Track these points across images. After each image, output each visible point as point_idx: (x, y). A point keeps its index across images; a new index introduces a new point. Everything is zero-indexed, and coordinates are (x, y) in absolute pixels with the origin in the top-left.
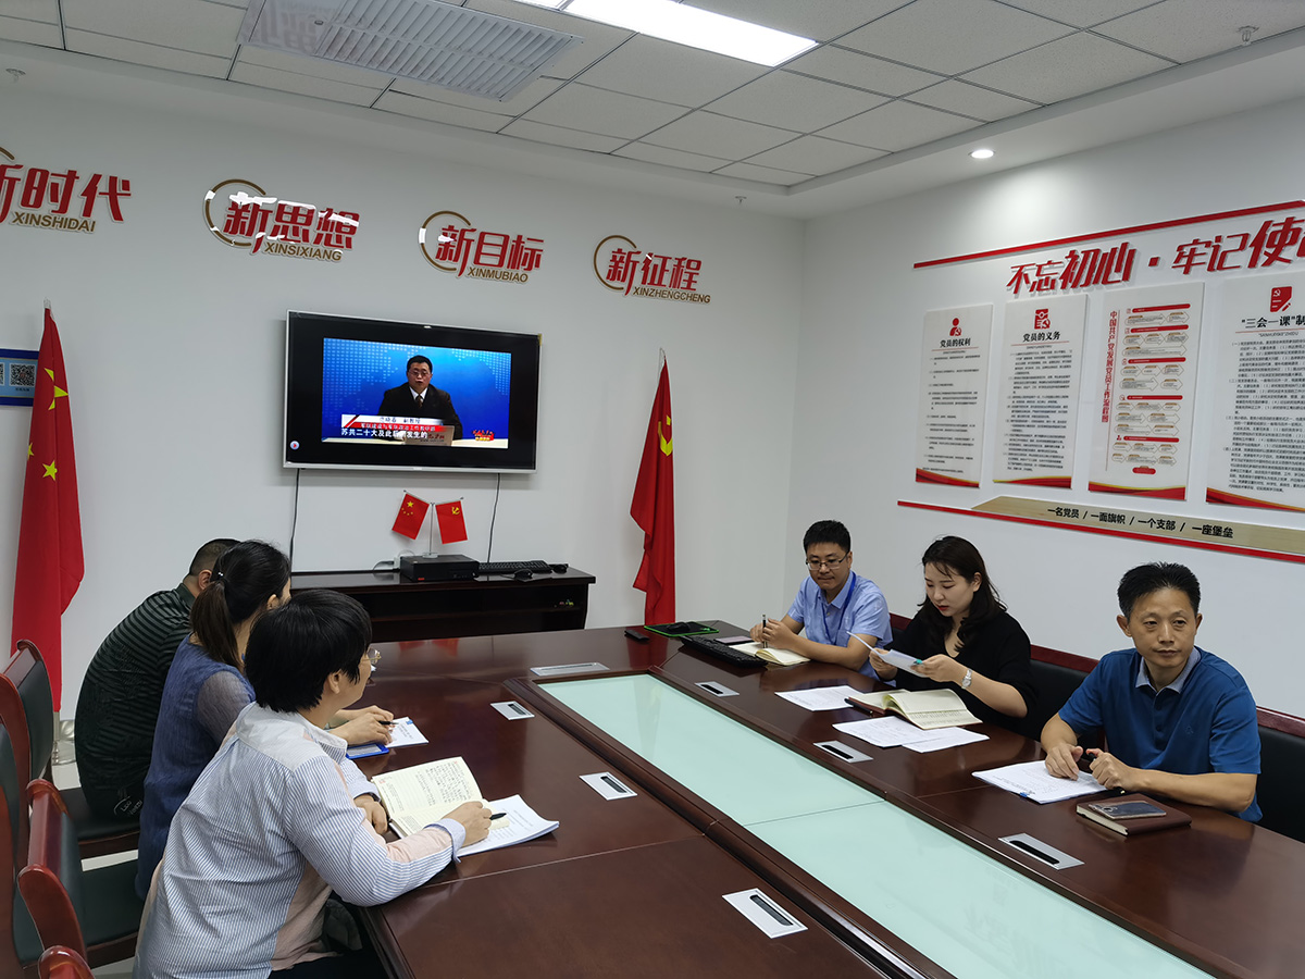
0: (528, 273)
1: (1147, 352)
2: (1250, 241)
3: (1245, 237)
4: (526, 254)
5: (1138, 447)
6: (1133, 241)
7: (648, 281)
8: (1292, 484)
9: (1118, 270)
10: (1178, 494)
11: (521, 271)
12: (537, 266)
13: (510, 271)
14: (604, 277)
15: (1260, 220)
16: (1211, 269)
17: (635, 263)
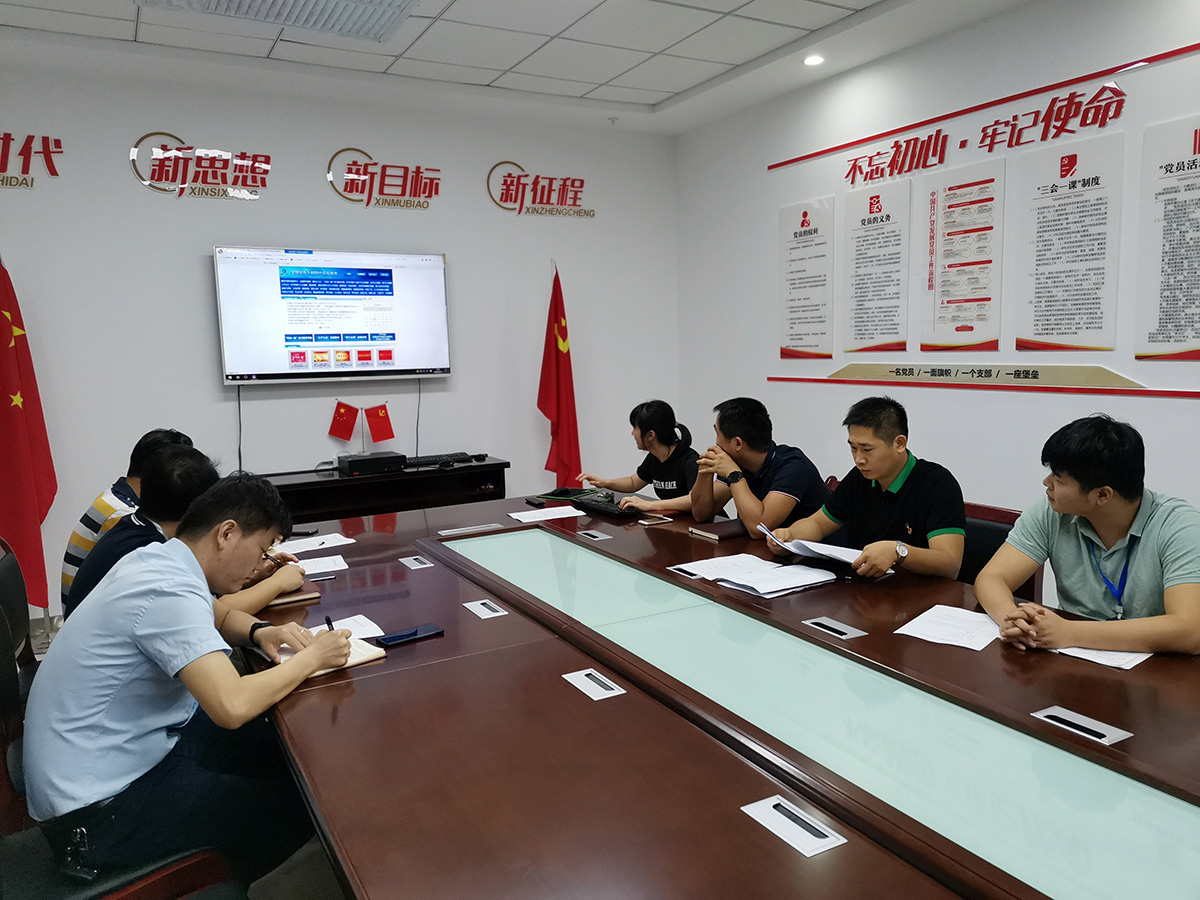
0: (428, 200)
1: (962, 225)
2: (1041, 118)
3: (1037, 113)
4: (426, 183)
5: (959, 309)
6: (945, 127)
7: (538, 200)
8: (1084, 327)
9: (934, 155)
10: (992, 346)
11: (422, 198)
12: (437, 193)
13: (412, 199)
14: (498, 200)
15: (1047, 98)
16: (1010, 145)
17: (524, 185)
